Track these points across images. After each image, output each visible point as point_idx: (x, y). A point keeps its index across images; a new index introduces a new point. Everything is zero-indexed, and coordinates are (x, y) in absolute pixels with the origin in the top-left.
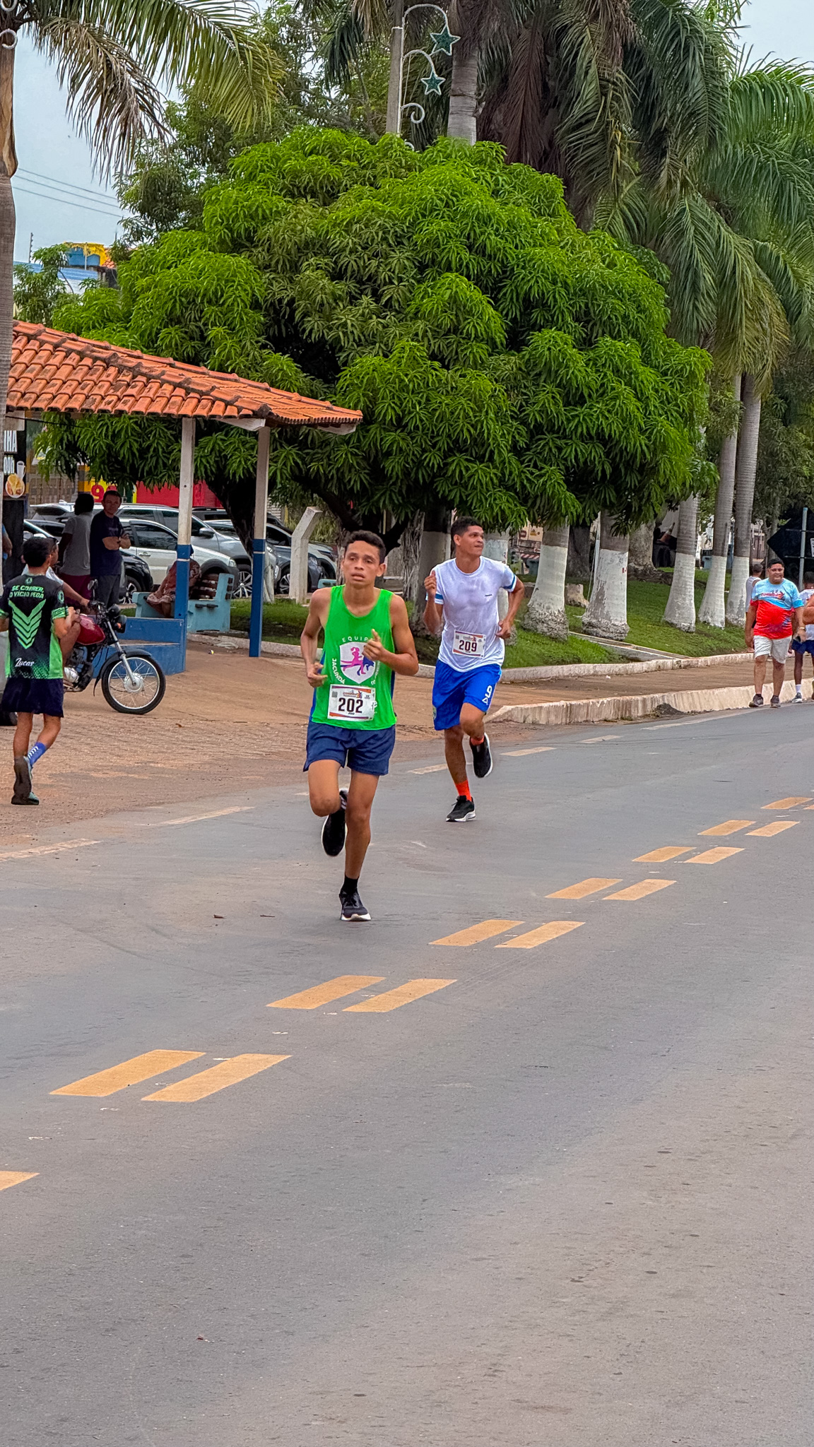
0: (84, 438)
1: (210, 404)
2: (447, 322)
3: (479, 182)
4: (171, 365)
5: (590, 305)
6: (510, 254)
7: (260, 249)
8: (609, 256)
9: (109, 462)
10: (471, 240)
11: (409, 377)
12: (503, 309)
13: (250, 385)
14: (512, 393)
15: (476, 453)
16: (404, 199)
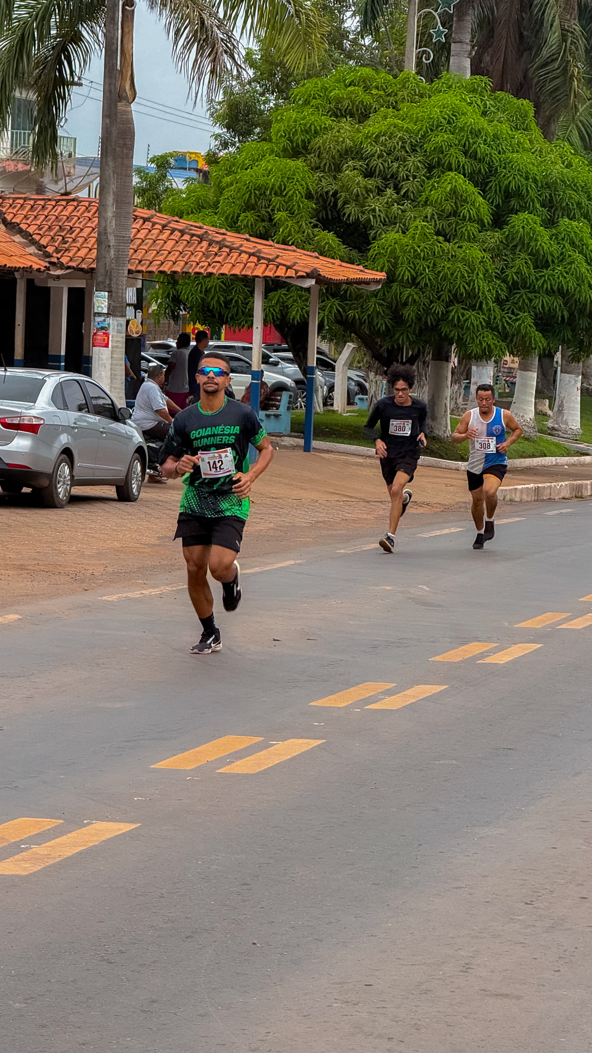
0: (185, 293)
1: (275, 268)
2: (448, 208)
3: (473, 106)
4: (247, 240)
5: (553, 195)
6: (495, 158)
7: (312, 155)
8: (567, 159)
9: (203, 310)
10: (466, 148)
11: (421, 248)
12: (490, 198)
13: (304, 254)
14: (496, 260)
15: (470, 303)
16: (417, 118)
